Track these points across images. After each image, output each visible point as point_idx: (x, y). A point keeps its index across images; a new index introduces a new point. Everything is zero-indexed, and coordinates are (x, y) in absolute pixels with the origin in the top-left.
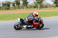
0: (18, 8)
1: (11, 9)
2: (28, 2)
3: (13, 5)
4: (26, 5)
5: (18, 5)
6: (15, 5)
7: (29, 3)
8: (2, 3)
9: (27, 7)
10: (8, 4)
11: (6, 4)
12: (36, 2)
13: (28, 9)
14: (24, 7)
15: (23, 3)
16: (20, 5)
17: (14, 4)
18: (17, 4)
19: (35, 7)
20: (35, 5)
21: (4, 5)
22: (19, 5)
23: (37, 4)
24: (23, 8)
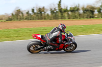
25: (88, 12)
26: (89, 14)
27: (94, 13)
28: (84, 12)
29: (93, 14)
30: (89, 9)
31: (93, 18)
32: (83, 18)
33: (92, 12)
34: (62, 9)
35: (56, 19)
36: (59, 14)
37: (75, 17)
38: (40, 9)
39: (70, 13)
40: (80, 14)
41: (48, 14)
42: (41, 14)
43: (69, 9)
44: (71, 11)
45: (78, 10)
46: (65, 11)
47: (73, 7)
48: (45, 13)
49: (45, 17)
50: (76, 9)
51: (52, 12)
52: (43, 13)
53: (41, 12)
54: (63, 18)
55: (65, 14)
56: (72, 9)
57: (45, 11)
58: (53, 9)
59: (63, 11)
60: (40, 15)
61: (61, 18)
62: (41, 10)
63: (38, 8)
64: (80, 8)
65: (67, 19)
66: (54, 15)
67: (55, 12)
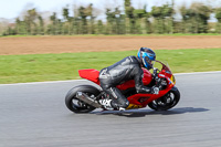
25: (193, 20)
27: (209, 21)
28: (185, 19)
29: (206, 23)
30: (197, 12)
31: (205, 32)
32: (183, 31)
33: (204, 18)
34: (133, 9)
35: (119, 33)
36: (127, 22)
37: (164, 30)
38: (82, 8)
39: (152, 19)
40: (175, 24)
41: (100, 21)
42: (85, 21)
43: (149, 10)
44: (155, 15)
45: (171, 12)
46: (140, 16)
48: (93, 18)
49: (93, 27)
50: (166, 11)
51: (111, 16)
52: (88, 18)
53: (84, 17)
54: (135, 30)
55: (141, 23)
56: (157, 11)
57: (94, 13)
58: (113, 11)
59: (135, 14)
60: (81, 23)
61: (132, 32)
62: (84, 13)
63: (78, 6)
64: (176, 8)
65: (145, 35)
66: (115, 23)
67: (117, 16)
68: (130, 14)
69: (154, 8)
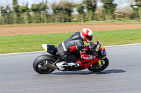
0: (93, 19)
1: (75, 19)
2: (115, 5)
3: (81, 11)
4: (112, 12)
5: (91, 12)
6: (85, 10)
7: (117, 7)
8: (53, 6)
9: (114, 17)
10: (68, 8)
11: (61, 9)
12: (134, 3)
13: (116, 22)
14: (107, 16)
15: (105, 7)
16: (97, 12)
17: (83, 8)
18: (89, 9)
19: (132, 17)
20: (133, 12)
21: (57, 10)
22: (94, 11)
23: (137, 10)
24: (105, 19)
25: (61, 12)
26: (62, 15)
27: (72, 13)
28: (55, 12)
29: (70, 15)
30: (64, 7)
31: (70, 21)
32: (54, 21)
33: (69, 12)
34: (19, 6)
35: (9, 23)
36: (15, 15)
37: (41, 20)
39: (31, 13)
40: (47, 16)
43: (30, 7)
44: (34, 10)
45: (45, 8)
46: (24, 11)
47: (38, 3)
50: (42, 7)
51: (4, 12)
54: (20, 21)
55: (24, 16)
56: (35, 7)
58: (5, 8)
59: (20, 10)
61: (18, 22)
64: (48, 5)
65: (27, 24)
66: (6, 16)
67: (8, 11)
68: (17, 10)
69: (33, 5)
